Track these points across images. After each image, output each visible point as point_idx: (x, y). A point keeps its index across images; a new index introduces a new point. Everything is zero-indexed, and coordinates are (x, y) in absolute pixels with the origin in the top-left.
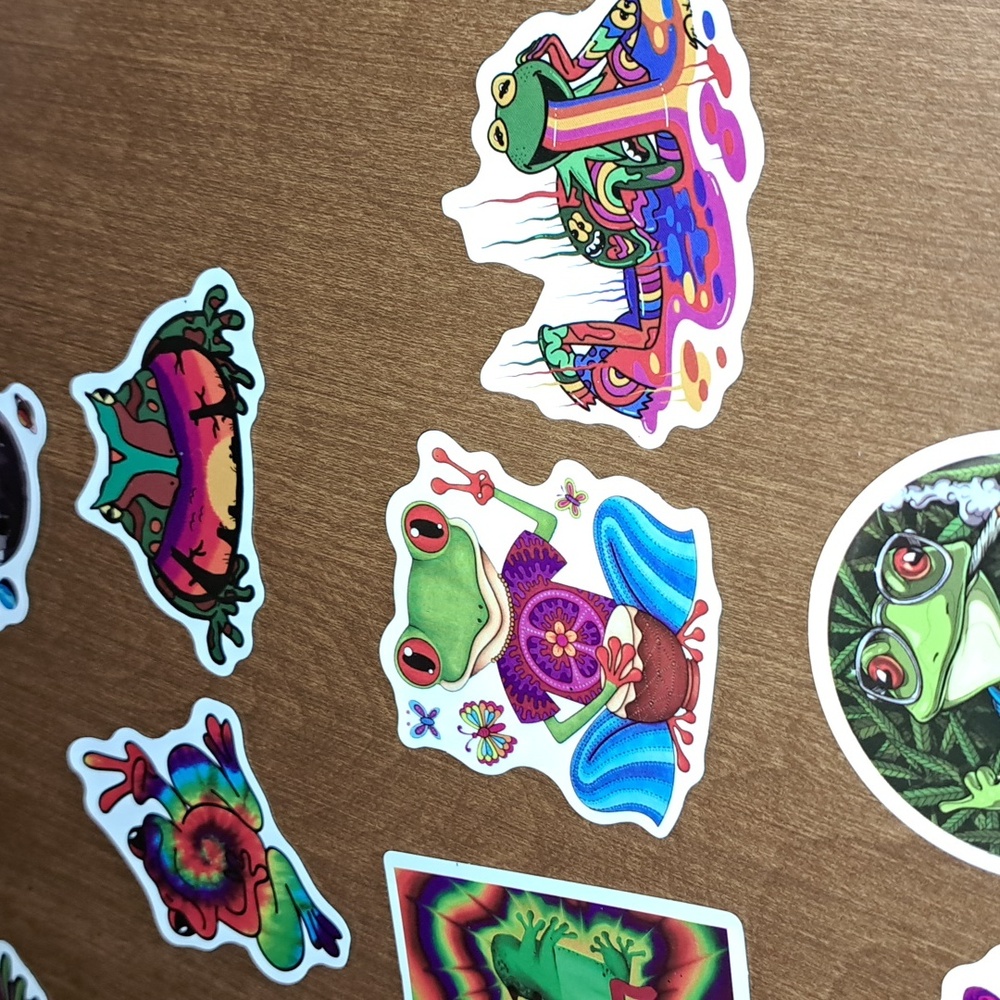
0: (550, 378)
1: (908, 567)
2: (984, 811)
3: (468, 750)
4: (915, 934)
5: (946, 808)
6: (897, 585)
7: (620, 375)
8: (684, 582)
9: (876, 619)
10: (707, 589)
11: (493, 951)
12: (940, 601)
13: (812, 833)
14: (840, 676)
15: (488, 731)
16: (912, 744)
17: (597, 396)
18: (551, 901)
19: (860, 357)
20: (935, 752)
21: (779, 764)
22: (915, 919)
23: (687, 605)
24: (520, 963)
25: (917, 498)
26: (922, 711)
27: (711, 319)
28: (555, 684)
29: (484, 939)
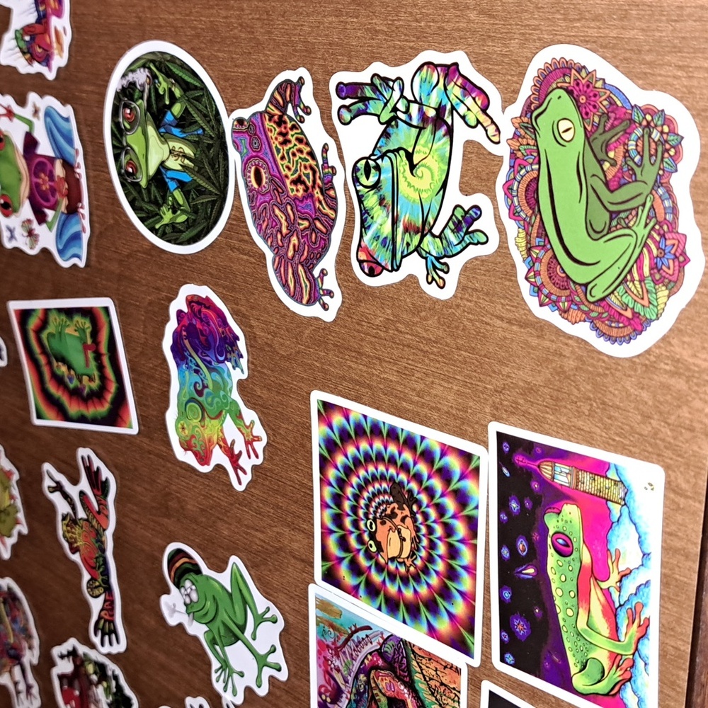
0: (20, 54)
1: (129, 116)
2: (167, 225)
3: (26, 244)
4: (160, 290)
5: (157, 226)
6: (128, 126)
7: (40, 47)
8: (70, 141)
9: (125, 144)
10: (78, 143)
11: (48, 342)
12: (140, 129)
13: (126, 252)
14: (120, 174)
15: (31, 233)
16: (143, 200)
17: (35, 59)
18: (60, 310)
19: (102, 21)
20: (150, 202)
21: (112, 222)
22: (159, 284)
23: (73, 152)
24: (56, 345)
25: (125, 82)
26: (143, 183)
27: (59, 14)
28: (45, 204)
29: (44, 335)
